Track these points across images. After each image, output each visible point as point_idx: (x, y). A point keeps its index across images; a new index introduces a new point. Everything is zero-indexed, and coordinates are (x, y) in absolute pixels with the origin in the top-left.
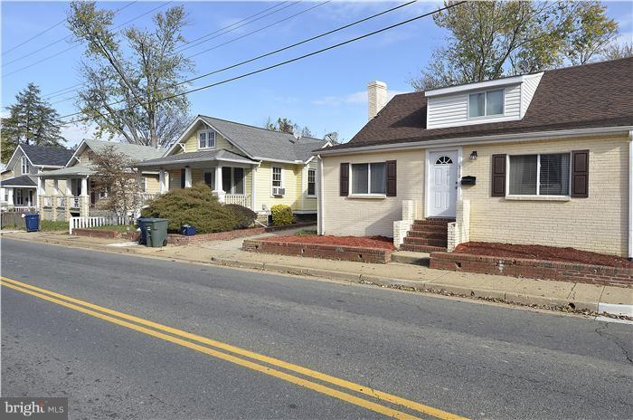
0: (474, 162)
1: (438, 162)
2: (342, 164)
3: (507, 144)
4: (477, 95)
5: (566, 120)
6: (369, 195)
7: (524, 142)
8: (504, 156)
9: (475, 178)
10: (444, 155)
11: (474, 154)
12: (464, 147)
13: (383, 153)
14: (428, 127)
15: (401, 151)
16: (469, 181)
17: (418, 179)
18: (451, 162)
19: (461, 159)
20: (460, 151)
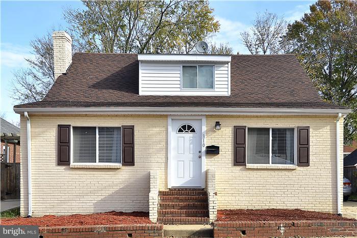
0: (218, 132)
1: (180, 131)
2: (60, 127)
3: (247, 117)
4: (189, 67)
5: (268, 101)
6: (97, 164)
7: (261, 117)
8: (243, 128)
9: (218, 148)
10: (186, 123)
11: (218, 124)
12: (207, 116)
13: (117, 116)
14: (141, 93)
15: (139, 116)
16: (213, 151)
17: (159, 146)
18: (193, 131)
19: (204, 129)
20: (204, 120)
